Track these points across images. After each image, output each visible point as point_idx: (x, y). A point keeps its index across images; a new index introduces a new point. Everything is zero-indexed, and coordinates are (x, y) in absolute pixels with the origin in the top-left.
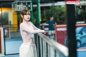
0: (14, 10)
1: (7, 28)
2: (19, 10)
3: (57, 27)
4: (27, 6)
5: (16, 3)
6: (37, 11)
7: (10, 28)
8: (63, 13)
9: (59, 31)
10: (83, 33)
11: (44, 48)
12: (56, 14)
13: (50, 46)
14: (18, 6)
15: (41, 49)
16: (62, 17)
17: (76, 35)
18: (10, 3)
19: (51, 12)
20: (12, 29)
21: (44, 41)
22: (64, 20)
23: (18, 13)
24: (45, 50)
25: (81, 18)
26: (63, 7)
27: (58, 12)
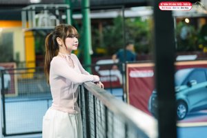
0: (28, 26)
1: (9, 70)
2: (39, 27)
3: (131, 69)
4: (57, 17)
5: (31, 9)
6: (82, 28)
7: (17, 69)
8: (144, 34)
9: (134, 79)
10: (193, 84)
11: (99, 119)
12: (127, 37)
13: (113, 113)
14: (36, 16)
15: (92, 121)
16: (143, 43)
17: (176, 88)
18: (17, 10)
19: (117, 31)
20: (22, 74)
21: (98, 102)
22: (147, 52)
23: (37, 34)
24: (101, 125)
25: (188, 48)
26: (146, 21)
27: (132, 32)
